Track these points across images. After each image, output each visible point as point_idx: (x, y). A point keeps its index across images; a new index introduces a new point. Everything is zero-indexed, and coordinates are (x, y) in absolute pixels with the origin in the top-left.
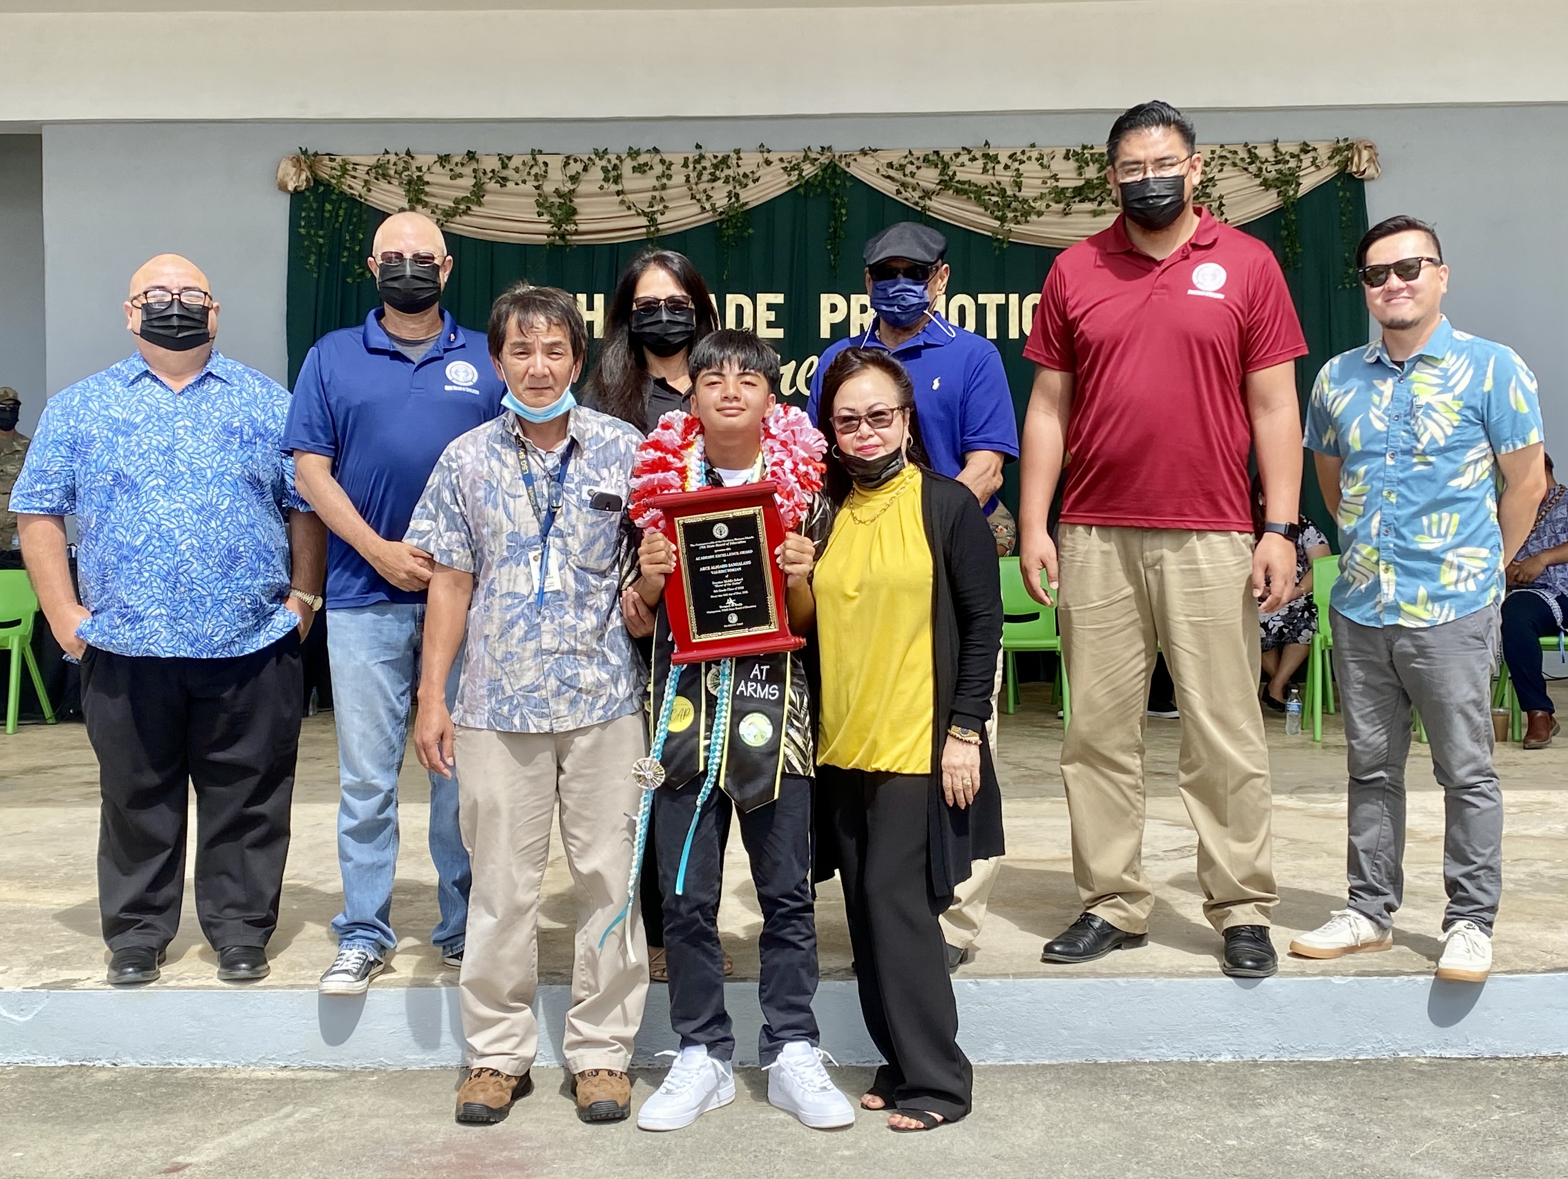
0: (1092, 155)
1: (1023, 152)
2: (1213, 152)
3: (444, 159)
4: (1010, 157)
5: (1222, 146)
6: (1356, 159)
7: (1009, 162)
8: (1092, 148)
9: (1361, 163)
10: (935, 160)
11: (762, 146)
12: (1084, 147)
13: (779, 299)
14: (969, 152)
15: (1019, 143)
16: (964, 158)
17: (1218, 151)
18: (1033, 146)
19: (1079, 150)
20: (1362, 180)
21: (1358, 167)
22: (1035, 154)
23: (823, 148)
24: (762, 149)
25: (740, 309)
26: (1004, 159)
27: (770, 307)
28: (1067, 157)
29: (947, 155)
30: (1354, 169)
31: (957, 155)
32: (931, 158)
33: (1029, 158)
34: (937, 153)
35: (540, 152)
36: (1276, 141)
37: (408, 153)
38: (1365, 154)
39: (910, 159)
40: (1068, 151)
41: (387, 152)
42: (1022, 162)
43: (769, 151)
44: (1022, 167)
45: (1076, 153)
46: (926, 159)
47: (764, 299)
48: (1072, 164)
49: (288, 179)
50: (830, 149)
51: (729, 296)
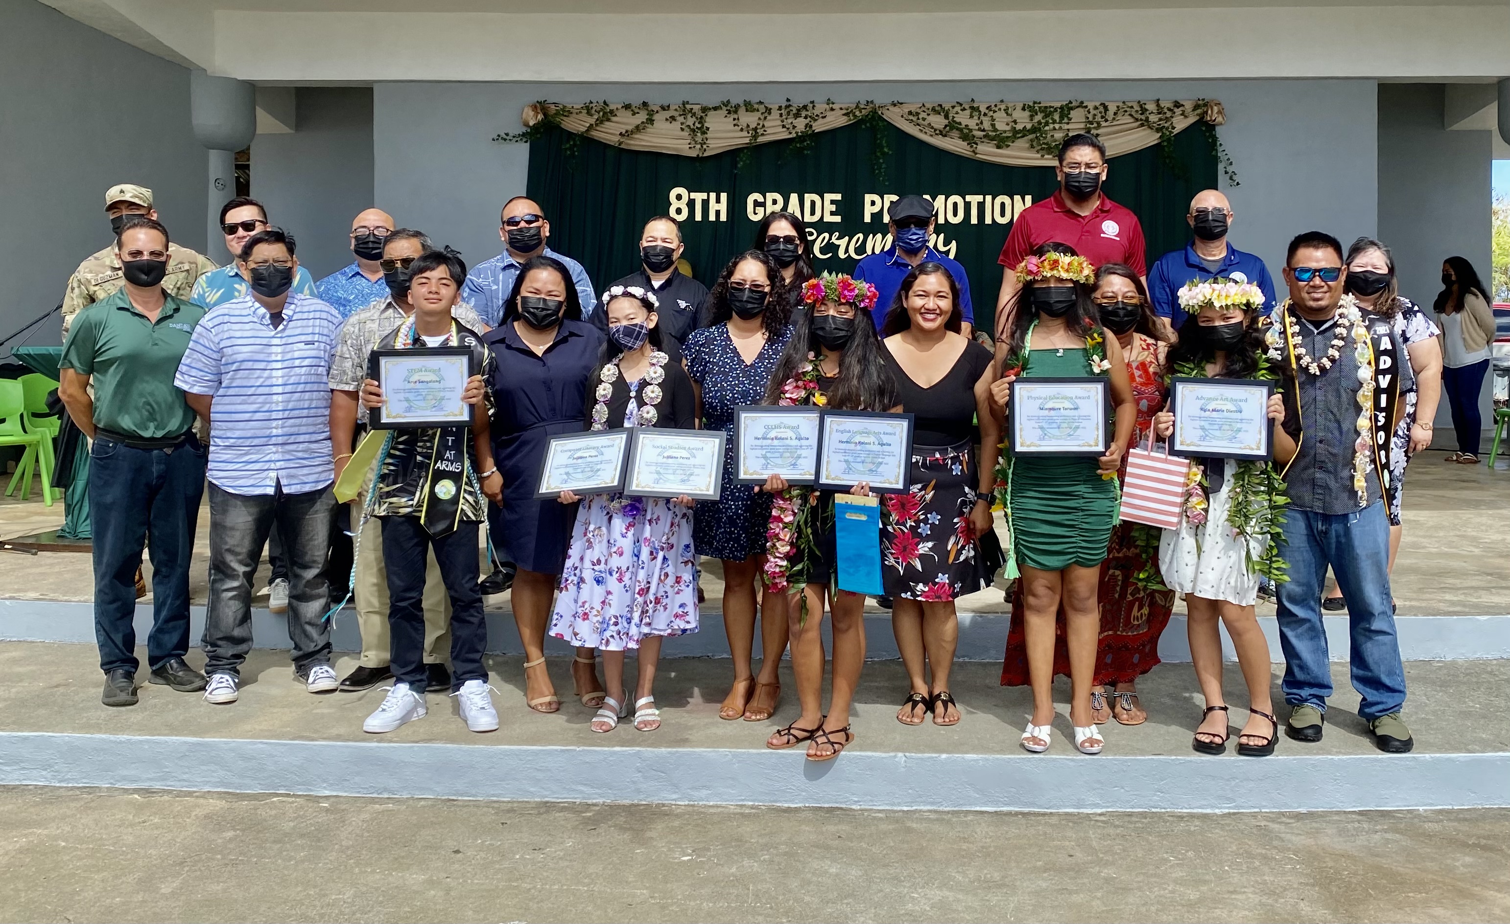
0: (1040, 108)
1: (996, 106)
2: (1118, 107)
3: (627, 107)
4: (987, 108)
5: (1124, 102)
6: (1210, 112)
7: (987, 111)
8: (1040, 103)
9: (1213, 115)
10: (938, 110)
11: (829, 100)
12: (1035, 103)
13: (838, 197)
14: (961, 105)
15: (993, 100)
16: (958, 109)
17: (1121, 104)
18: (1002, 101)
19: (1031, 104)
20: (1214, 126)
21: (1211, 117)
22: (1003, 107)
23: (868, 102)
24: (829, 102)
25: (813, 203)
26: (983, 109)
27: (833, 202)
28: (1024, 109)
29: (947, 106)
30: (1209, 119)
31: (953, 107)
32: (937, 108)
33: (1000, 109)
34: (940, 105)
35: (688, 103)
36: (1158, 100)
37: (605, 102)
38: (1216, 109)
39: (923, 109)
40: (1025, 105)
41: (591, 102)
42: (995, 112)
43: (833, 103)
44: (995, 115)
45: (1029, 106)
46: (933, 109)
47: (828, 197)
48: (1027, 113)
49: (529, 119)
50: (872, 102)
51: (806, 195)
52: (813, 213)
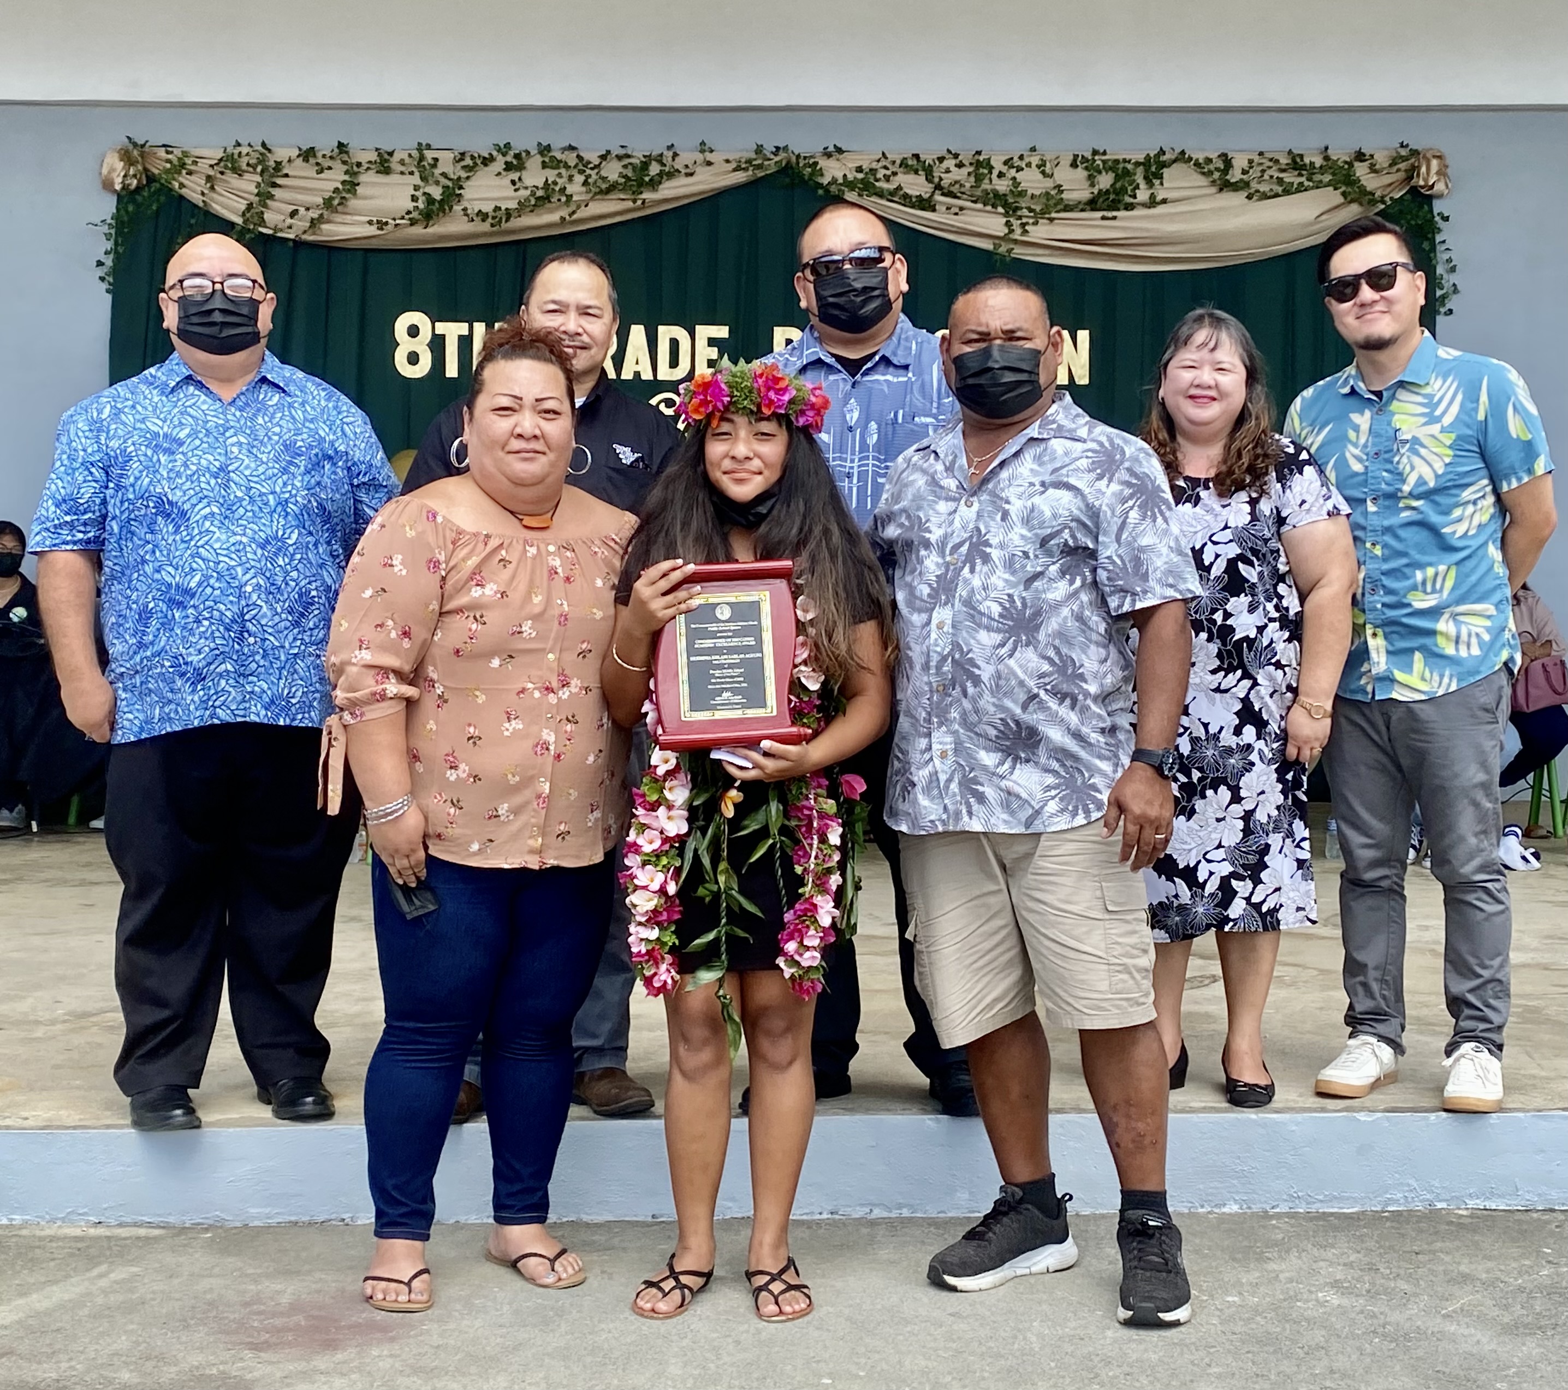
0: (1104, 162)
1: (1021, 157)
2: (1251, 162)
3: (308, 154)
4: (1005, 163)
5: (1261, 154)
6: (1423, 169)
7: (1004, 169)
8: (1104, 153)
9: (1429, 175)
10: (914, 164)
11: (703, 143)
12: (1095, 152)
13: (722, 332)
14: (956, 156)
15: (1015, 146)
16: (950, 163)
17: (1257, 159)
18: (1033, 149)
19: (1088, 155)
20: (1430, 198)
21: (1426, 180)
22: (1035, 160)
23: (778, 148)
24: (703, 147)
25: (674, 344)
26: (998, 165)
27: (712, 342)
28: (1074, 165)
29: (928, 158)
30: (1422, 183)
31: (941, 159)
32: (910, 162)
33: (1029, 165)
34: (916, 156)
35: (429, 147)
36: (1327, 148)
37: (264, 145)
38: (1435, 163)
39: (883, 163)
40: (1076, 156)
41: (239, 144)
42: (1019, 169)
43: (712, 151)
44: (1019, 176)
45: (1085, 159)
46: (904, 164)
47: (704, 332)
48: (1081, 173)
49: (114, 175)
50: (786, 148)
51: (661, 329)
52: (674, 363)
